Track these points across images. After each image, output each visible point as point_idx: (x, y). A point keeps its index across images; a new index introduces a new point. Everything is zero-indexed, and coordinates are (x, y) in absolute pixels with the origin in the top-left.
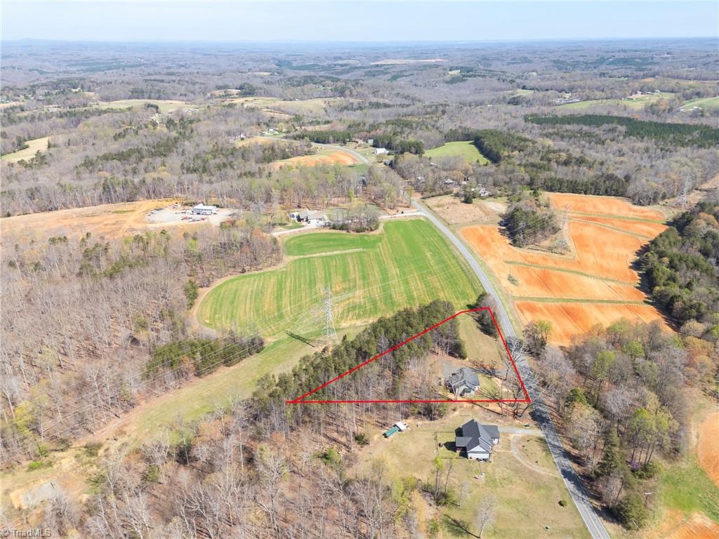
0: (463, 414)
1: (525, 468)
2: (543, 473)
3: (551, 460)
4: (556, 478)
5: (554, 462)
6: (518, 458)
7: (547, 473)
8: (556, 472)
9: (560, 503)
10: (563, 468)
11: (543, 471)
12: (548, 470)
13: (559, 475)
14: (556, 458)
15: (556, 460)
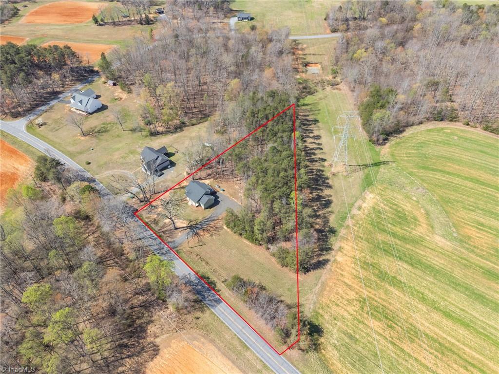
0: (181, 175)
1: (118, 168)
2: (105, 173)
3: (105, 183)
4: (97, 174)
5: (102, 183)
6: (126, 171)
7: (104, 174)
8: (98, 178)
9: (89, 163)
10: (95, 183)
11: (107, 174)
12: (104, 176)
13: (97, 177)
14: (102, 187)
15: (102, 185)
